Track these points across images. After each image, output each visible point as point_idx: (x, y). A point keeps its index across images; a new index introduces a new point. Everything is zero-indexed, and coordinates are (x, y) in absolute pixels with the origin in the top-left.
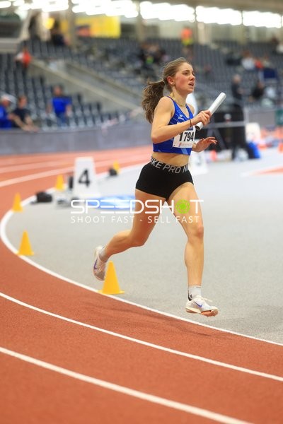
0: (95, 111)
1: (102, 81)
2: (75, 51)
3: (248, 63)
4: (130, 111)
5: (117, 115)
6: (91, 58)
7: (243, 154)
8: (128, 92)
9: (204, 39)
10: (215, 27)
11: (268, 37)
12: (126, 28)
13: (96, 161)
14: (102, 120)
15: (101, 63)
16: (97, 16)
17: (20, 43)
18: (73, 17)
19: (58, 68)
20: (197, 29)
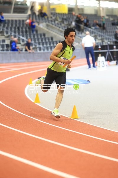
1: (61, 32)
2: (50, 19)
6: (56, 22)
9: (102, 14)
10: (108, 9)
12: (70, 10)
15: (61, 25)
16: (59, 4)
17: (28, 16)
18: (49, 5)
19: (43, 26)
20: (100, 10)
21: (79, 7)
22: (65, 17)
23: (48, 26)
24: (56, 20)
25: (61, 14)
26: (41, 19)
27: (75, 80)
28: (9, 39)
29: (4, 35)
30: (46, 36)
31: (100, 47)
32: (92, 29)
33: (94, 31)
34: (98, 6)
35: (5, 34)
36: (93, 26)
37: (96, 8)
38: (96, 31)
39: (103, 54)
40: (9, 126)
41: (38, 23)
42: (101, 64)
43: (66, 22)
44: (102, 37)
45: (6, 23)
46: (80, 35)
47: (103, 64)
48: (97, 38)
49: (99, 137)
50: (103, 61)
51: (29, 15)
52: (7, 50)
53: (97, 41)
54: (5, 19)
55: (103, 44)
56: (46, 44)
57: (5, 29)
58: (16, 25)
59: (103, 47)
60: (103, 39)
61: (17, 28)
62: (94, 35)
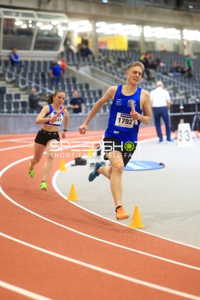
1: (116, 81)
2: (97, 60)
6: (108, 65)
10: (196, 44)
12: (132, 44)
15: (116, 69)
16: (113, 35)
17: (59, 54)
18: (96, 36)
19: (85, 72)
20: (183, 44)
21: (147, 40)
22: (123, 57)
23: (93, 71)
24: (107, 61)
25: (116, 51)
26: (81, 59)
27: (138, 163)
28: (27, 94)
29: (18, 87)
30: (91, 88)
31: (182, 107)
32: (170, 76)
33: (172, 79)
34: (179, 38)
35: (20, 85)
36: (171, 72)
37: (176, 42)
38: (176, 81)
39: (188, 120)
40: (22, 240)
41: (77, 66)
42: (185, 136)
43: (125, 65)
44: (185, 89)
45: (21, 66)
46: (149, 87)
47: (188, 135)
48: (178, 92)
50: (187, 131)
51: (62, 54)
52: (24, 112)
53: (178, 97)
54: (20, 59)
55: (187, 101)
56: (91, 101)
57: (21, 77)
58: (39, 69)
59: (188, 108)
60: (189, 93)
61: (40, 74)
62: (172, 86)
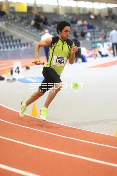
0: (18, 43)
1: (21, 30)
2: (9, 18)
3: (80, 23)
4: (33, 42)
5: (27, 45)
6: (16, 21)
7: (80, 60)
8: (31, 35)
9: (61, 12)
10: (66, 8)
11: (88, 12)
12: (30, 8)
13: (22, 63)
14: (21, 47)
15: (20, 23)
16: (18, 3)
18: (8, 3)
19: (2, 25)
20: (59, 9)
21: (38, 6)
22: (24, 16)
23: (7, 24)
24: (15, 18)
25: (20, 13)
30: (6, 35)
33: (53, 29)
34: (56, 4)
37: (55, 7)
38: (55, 30)
43: (25, 20)
46: (40, 34)
49: (59, 134)
56: (6, 42)
62: (53, 33)
